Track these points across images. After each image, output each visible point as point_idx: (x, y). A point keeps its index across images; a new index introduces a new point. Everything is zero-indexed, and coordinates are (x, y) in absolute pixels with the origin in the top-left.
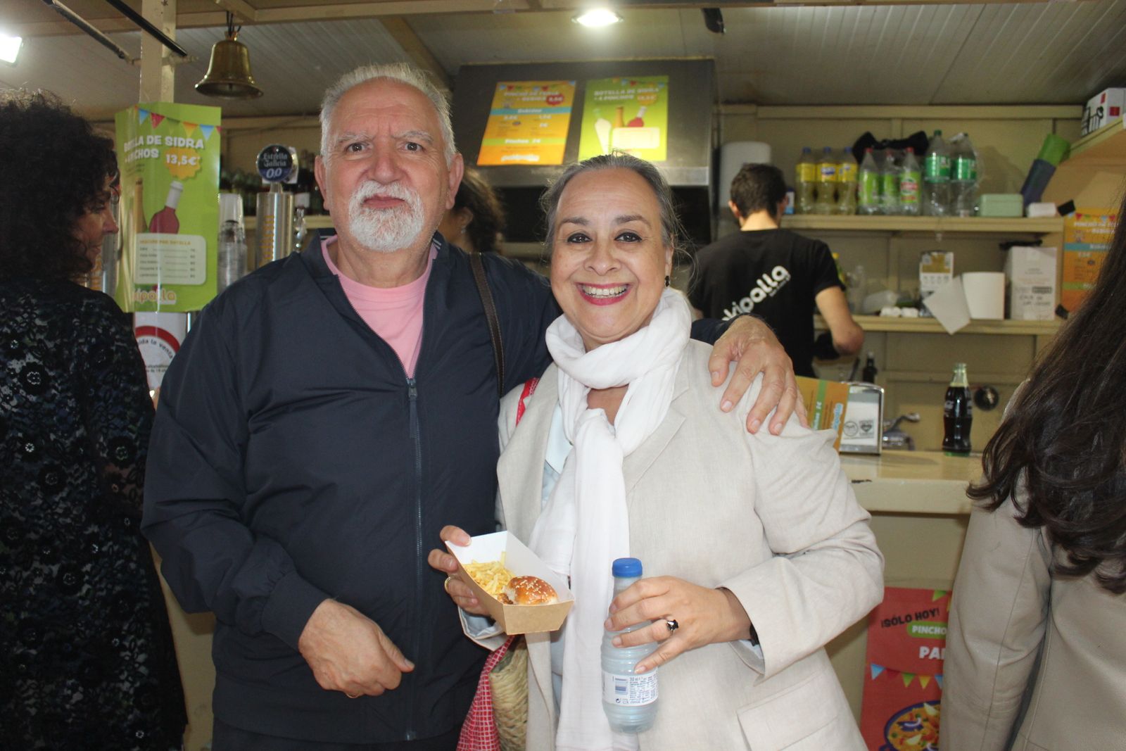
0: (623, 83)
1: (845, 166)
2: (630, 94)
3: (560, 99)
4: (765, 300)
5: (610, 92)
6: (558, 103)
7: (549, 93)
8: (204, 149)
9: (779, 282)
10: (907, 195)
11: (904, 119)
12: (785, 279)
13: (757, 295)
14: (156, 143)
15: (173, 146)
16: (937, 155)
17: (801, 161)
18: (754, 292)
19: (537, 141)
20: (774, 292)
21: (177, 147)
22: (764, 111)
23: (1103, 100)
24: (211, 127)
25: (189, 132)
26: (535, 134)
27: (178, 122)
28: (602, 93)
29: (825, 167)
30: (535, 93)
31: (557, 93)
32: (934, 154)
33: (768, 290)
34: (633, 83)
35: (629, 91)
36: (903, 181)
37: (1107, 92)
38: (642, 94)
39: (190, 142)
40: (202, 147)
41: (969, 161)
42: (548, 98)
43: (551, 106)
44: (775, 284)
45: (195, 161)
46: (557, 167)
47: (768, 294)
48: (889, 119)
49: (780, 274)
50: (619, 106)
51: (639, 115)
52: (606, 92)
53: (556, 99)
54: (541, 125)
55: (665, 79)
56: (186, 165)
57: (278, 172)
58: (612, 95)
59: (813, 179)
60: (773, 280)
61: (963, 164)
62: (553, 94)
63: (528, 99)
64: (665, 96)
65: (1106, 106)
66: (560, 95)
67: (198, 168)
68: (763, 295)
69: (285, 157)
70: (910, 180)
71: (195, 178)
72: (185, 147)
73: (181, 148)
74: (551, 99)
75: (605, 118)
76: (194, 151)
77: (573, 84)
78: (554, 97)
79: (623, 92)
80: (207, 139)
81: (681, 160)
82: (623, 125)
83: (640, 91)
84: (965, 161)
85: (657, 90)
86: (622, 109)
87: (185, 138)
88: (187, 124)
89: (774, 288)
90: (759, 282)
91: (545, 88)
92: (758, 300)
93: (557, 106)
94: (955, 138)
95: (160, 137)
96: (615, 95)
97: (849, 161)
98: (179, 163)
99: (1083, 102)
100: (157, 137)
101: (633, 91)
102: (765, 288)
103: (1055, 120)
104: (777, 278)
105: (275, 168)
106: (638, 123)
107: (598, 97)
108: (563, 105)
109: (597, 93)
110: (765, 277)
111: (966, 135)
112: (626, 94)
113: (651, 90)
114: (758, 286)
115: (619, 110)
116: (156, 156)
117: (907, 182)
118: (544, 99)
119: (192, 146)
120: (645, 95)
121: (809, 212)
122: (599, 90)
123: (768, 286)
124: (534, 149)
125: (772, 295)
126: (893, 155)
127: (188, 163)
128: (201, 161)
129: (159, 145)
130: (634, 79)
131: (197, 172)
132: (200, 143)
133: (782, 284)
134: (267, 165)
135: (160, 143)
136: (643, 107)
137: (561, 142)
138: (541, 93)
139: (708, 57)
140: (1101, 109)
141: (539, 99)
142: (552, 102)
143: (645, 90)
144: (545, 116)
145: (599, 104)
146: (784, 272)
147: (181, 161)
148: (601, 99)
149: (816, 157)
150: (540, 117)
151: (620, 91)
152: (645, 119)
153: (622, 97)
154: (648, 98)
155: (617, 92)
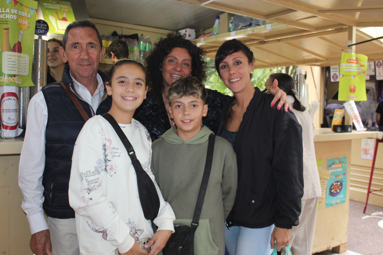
0: (54, 2)
5: (50, 5)
8: (31, 18)
10: (135, 55)
11: (126, 28)
14: (16, 13)
15: (21, 15)
16: (143, 42)
21: (22, 16)
24: (34, 9)
25: (26, 10)
27: (23, 5)
28: (46, 4)
32: (141, 42)
34: (58, 3)
36: (134, 50)
37: (188, 29)
38: (62, 8)
39: (26, 15)
40: (30, 17)
41: (150, 45)
45: (27, 23)
48: (122, 27)
50: (55, 11)
51: (65, 16)
52: (48, 4)
55: (70, 3)
56: (24, 24)
57: (43, 31)
61: (148, 46)
64: (72, 10)
65: (187, 33)
67: (28, 26)
69: (46, 25)
70: (137, 50)
71: (27, 30)
72: (24, 16)
73: (23, 16)
75: (51, 15)
76: (27, 18)
79: (55, 5)
80: (32, 14)
82: (60, 19)
83: (61, 6)
84: (149, 45)
85: (68, 7)
87: (25, 12)
88: (25, 6)
94: (146, 37)
95: (17, 11)
98: (22, 23)
100: (16, 10)
101: (59, 6)
105: (42, 29)
106: (65, 19)
107: (46, 6)
109: (44, 4)
112: (56, 7)
113: (66, 7)
115: (56, 13)
116: (16, 19)
117: (136, 50)
119: (27, 16)
120: (64, 8)
122: (46, 3)
127: (25, 23)
128: (29, 23)
129: (16, 14)
130: (59, 1)
131: (28, 28)
132: (29, 16)
134: (38, 28)
135: (17, 13)
136: (65, 13)
140: (185, 34)
143: (63, 7)
145: (47, 9)
147: (23, 22)
151: (54, 5)
152: (67, 18)
153: (55, 8)
154: (65, 10)
155: (53, 5)
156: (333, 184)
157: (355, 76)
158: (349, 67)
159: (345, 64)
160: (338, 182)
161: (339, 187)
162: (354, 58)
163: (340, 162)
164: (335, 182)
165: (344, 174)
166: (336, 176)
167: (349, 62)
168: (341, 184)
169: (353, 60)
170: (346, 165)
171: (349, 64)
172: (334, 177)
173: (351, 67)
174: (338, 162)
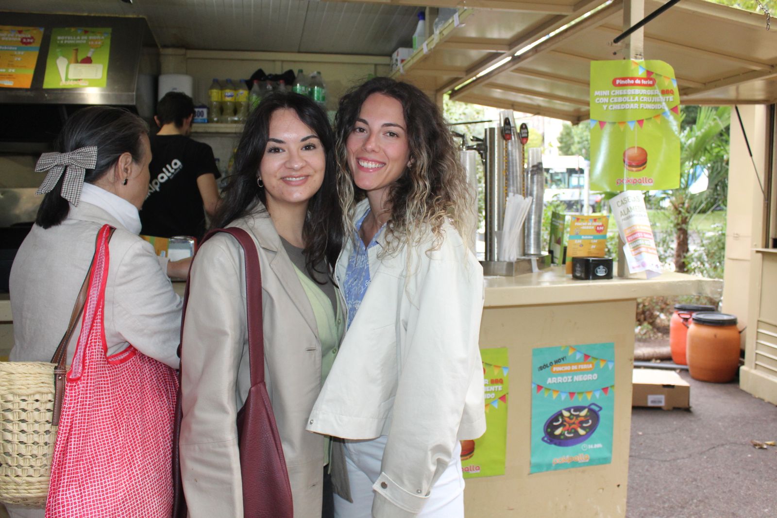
0: (79, 32)
1: (241, 91)
2: (84, 40)
3: (32, 41)
4: (167, 181)
5: (69, 38)
6: (30, 43)
7: (23, 35)
9: (175, 170)
11: (283, 61)
12: (179, 168)
13: (162, 178)
16: (300, 85)
17: (212, 87)
18: (160, 176)
19: (12, 71)
20: (172, 176)
22: (191, 53)
23: (398, 55)
26: (11, 65)
28: (63, 38)
29: (228, 92)
30: (12, 35)
31: (29, 36)
32: (298, 85)
33: (169, 175)
34: (86, 32)
35: (83, 38)
37: (401, 49)
38: (92, 40)
41: (321, 89)
42: (22, 39)
43: (24, 46)
44: (172, 171)
46: (27, 90)
47: (169, 177)
48: (274, 61)
49: (177, 164)
50: (75, 48)
51: (89, 55)
52: (66, 37)
53: (28, 40)
54: (16, 59)
55: (109, 30)
58: (70, 40)
59: (220, 100)
60: (172, 168)
61: (318, 91)
62: (26, 36)
63: (7, 39)
64: (108, 42)
65: (399, 59)
66: (32, 38)
68: (166, 178)
74: (24, 40)
75: (64, 56)
77: (42, 30)
78: (26, 38)
79: (79, 38)
81: (116, 87)
82: (77, 62)
83: (90, 38)
84: (319, 89)
85: (103, 37)
86: (77, 50)
89: (172, 173)
90: (164, 170)
91: (20, 32)
92: (162, 181)
93: (29, 46)
94: (311, 75)
96: (73, 40)
97: (244, 89)
99: (390, 55)
101: (86, 38)
102: (167, 173)
103: (376, 65)
104: (175, 167)
106: (88, 61)
107: (60, 40)
108: (33, 45)
109: (59, 38)
110: (168, 166)
111: (319, 73)
112: (80, 39)
113: (98, 37)
114: (163, 172)
115: (75, 51)
118: (20, 39)
120: (94, 40)
121: (217, 122)
122: (61, 36)
123: (169, 172)
124: (10, 77)
125: (171, 178)
126: (271, 85)
130: (87, 29)
133: (177, 171)
136: (92, 50)
137: (30, 72)
138: (17, 35)
139: (141, 16)
140: (397, 60)
141: (15, 39)
142: (25, 42)
143: (94, 37)
144: (19, 53)
145: (61, 46)
146: (179, 163)
148: (62, 42)
149: (222, 85)
150: (16, 53)
151: (76, 37)
152: (93, 59)
153: (77, 42)
154: (96, 43)
155: (74, 38)
156: (560, 414)
157: (640, 122)
158: (620, 99)
159: (606, 93)
160: (579, 409)
161: (587, 422)
162: (641, 73)
163: (587, 357)
164: (568, 410)
165: (605, 390)
166: (572, 394)
167: (620, 85)
168: (594, 415)
169: (634, 79)
170: (610, 366)
171: (619, 91)
172: (564, 396)
173: (627, 99)
174: (579, 356)
